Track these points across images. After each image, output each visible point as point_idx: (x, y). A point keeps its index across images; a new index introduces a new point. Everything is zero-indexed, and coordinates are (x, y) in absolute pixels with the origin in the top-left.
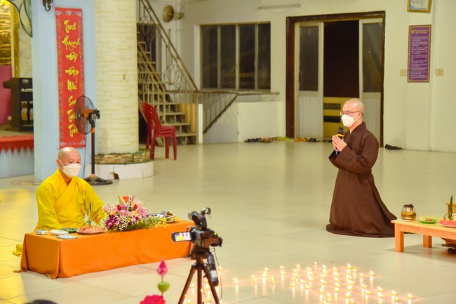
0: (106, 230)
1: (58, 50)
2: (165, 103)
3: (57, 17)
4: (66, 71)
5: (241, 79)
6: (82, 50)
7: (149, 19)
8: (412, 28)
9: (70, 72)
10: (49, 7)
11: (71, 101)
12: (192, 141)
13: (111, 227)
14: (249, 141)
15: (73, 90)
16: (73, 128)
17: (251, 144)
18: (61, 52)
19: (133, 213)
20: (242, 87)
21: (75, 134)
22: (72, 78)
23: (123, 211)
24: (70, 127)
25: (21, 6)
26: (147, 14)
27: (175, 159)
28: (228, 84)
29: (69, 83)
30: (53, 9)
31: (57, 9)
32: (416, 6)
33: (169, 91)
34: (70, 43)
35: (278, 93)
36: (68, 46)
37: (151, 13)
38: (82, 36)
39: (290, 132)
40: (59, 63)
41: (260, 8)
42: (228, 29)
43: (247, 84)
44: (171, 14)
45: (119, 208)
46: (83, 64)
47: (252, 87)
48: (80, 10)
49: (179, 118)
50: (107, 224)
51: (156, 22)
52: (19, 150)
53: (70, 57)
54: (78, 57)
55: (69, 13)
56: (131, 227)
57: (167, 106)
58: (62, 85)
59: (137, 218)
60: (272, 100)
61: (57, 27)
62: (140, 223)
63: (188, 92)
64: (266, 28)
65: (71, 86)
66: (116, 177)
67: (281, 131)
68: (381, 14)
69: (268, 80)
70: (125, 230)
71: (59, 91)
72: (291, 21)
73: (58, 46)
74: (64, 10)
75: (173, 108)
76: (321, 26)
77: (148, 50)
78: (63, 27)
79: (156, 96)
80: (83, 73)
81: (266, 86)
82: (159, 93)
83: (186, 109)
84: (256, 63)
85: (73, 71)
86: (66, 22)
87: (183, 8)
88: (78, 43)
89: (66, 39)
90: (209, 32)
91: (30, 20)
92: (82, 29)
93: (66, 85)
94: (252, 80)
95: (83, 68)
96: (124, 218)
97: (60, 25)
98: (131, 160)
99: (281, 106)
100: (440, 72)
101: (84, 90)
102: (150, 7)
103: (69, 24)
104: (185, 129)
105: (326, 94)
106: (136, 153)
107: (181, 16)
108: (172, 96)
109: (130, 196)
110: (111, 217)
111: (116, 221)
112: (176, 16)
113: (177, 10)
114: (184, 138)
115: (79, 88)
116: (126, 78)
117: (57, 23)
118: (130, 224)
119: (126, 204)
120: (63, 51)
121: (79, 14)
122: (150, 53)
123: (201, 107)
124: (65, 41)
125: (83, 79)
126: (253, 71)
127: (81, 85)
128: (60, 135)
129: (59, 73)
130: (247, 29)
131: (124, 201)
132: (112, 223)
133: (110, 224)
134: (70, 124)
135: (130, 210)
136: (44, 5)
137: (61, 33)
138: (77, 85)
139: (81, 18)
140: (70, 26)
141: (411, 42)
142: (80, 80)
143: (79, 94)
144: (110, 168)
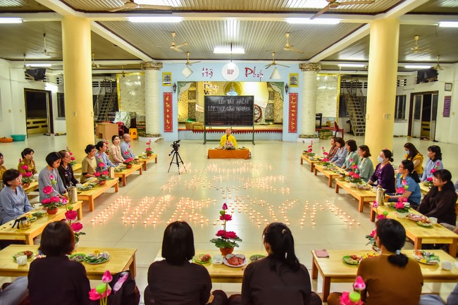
1: (289, 105)
3: (289, 95)
8: (446, 97)
9: (293, 111)
11: (293, 119)
15: (293, 116)
16: (293, 127)
17: (395, 137)
21: (293, 129)
29: (292, 114)
31: (289, 93)
32: (447, 89)
36: (293, 104)
39: (409, 134)
40: (289, 108)
41: (405, 90)
46: (297, 108)
47: (401, 118)
48: (297, 93)
53: (293, 107)
60: (406, 122)
61: (289, 98)
66: (304, 142)
68: (437, 92)
69: (405, 115)
71: (289, 116)
72: (412, 95)
74: (292, 94)
76: (422, 96)
78: (291, 98)
80: (297, 111)
81: (404, 117)
88: (296, 103)
91: (283, 97)
94: (401, 115)
98: (309, 137)
100: (454, 114)
101: (297, 116)
105: (422, 120)
106: (312, 135)
115: (295, 115)
120: (291, 105)
121: (297, 95)
124: (292, 102)
128: (289, 129)
129: (289, 111)
130: (401, 97)
136: (286, 93)
137: (290, 100)
140: (294, 98)
141: (445, 102)
142: (296, 113)
143: (295, 117)
144: (302, 139)
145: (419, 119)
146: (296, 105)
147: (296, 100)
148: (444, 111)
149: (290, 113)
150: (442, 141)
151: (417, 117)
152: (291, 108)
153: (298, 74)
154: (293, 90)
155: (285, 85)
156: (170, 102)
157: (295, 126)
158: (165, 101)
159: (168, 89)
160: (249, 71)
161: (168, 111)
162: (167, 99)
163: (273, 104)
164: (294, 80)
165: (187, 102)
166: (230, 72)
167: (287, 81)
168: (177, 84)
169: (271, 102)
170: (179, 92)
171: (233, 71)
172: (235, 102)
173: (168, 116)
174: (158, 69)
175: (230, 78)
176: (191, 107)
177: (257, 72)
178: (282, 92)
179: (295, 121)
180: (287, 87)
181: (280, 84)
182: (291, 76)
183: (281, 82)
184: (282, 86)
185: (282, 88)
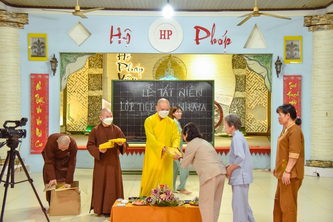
1: (284, 99)
3: (284, 81)
6: (300, 99)
18: (286, 100)
25: (265, 76)
30: (282, 77)
31: (284, 76)
34: (292, 95)
36: (291, 97)
38: (300, 90)
46: (300, 106)
48: (300, 76)
54: (297, 103)
55: (293, 78)
61: (284, 86)
66: (318, 175)
73: (284, 97)
74: (289, 77)
78: (288, 86)
86: (290, 83)
88: (298, 95)
89: (289, 93)
91: (271, 83)
92: (301, 87)
95: (301, 109)
97: (286, 85)
98: (330, 165)
103: (291, 84)
116: (328, 115)
117: (284, 84)
121: (299, 79)
124: (289, 94)
136: (277, 74)
137: (286, 89)
139: (300, 81)
140: (294, 85)
144: (314, 169)
146: (298, 99)
147: (298, 90)
153: (301, 38)
154: (291, 68)
155: (275, 59)
156: (44, 93)
158: (33, 91)
159: (40, 66)
160: (202, 34)
161: (39, 110)
162: (38, 87)
163: (244, 100)
164: (292, 49)
165: (86, 95)
166: (165, 34)
167: (279, 52)
168: (58, 57)
169: (240, 95)
170: (63, 73)
171: (170, 33)
172: (175, 93)
173: (39, 122)
174: (18, 25)
175: (166, 47)
176: (94, 104)
177: (218, 35)
178: (269, 75)
180: (279, 63)
181: (264, 58)
182: (286, 41)
183: (266, 55)
184: (268, 61)
185: (268, 65)
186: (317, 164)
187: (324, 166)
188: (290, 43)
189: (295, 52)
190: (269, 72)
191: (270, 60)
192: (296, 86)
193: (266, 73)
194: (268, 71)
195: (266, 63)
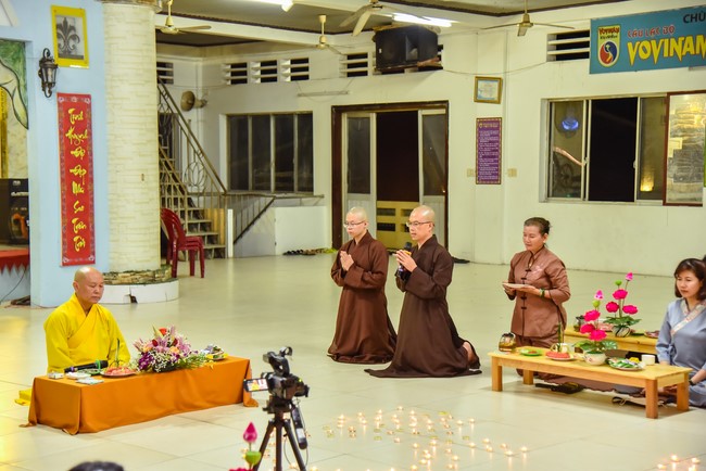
0: (139, 372)
1: (61, 145)
2: (187, 208)
3: (59, 104)
4: (71, 171)
5: (278, 179)
6: (91, 145)
7: (166, 107)
8: (480, 121)
9: (75, 171)
10: (50, 92)
11: (77, 207)
12: (220, 254)
13: (145, 368)
14: (289, 253)
15: (79, 194)
16: (79, 240)
17: (291, 257)
18: (64, 148)
19: (173, 350)
20: (278, 189)
21: (81, 248)
22: (78, 179)
23: (160, 347)
24: (76, 239)
25: (14, 91)
26: (163, 101)
27: (203, 276)
28: (262, 185)
29: (74, 184)
30: (54, 95)
31: (59, 95)
32: (484, 95)
33: (192, 194)
34: (75, 136)
35: (322, 197)
36: (74, 140)
37: (169, 100)
38: (90, 127)
39: (337, 242)
40: (62, 161)
41: (300, 95)
42: (261, 120)
43: (285, 185)
44: (191, 102)
45: (155, 343)
46: (91, 161)
47: (291, 189)
48: (89, 96)
49: (204, 227)
50: (140, 363)
51: (175, 111)
52: (10, 269)
53: (76, 153)
54: (86, 154)
55: (75, 100)
56: (170, 368)
57: (189, 212)
58: (66, 188)
59: (178, 356)
60: (315, 205)
61: (60, 117)
62: (182, 362)
63: (215, 194)
64: (306, 118)
65: (77, 189)
66: (133, 300)
67: (326, 241)
68: (444, 104)
69: (311, 180)
70: (162, 371)
71: (62, 195)
72: (338, 111)
73: (60, 140)
74: (68, 96)
75: (196, 214)
76: (373, 117)
77: (165, 145)
78: (68, 116)
79: (176, 199)
80: (92, 172)
81: (307, 187)
82: (180, 196)
83: (212, 215)
84: (295, 161)
85: (80, 171)
86: (71, 111)
87: (206, 94)
88: (86, 137)
89: (71, 131)
90: (238, 124)
91: (26, 109)
92: (90, 120)
93: (70, 187)
94: (290, 180)
95: (92, 166)
96: (161, 357)
97: (63, 115)
98: (151, 279)
99: (326, 211)
100: (513, 173)
101: (93, 193)
102: (167, 93)
103: (74, 113)
104: (212, 239)
105: (380, 197)
106: (158, 271)
107: (203, 104)
108: (194, 199)
109: (169, 328)
110: (145, 356)
111: (151, 360)
112: (197, 103)
113: (199, 96)
114: (211, 250)
115: (86, 191)
116: (145, 178)
117: (59, 112)
118: (169, 363)
119: (163, 338)
120: (67, 146)
121: (86, 101)
122: (167, 148)
123: (230, 212)
124: (69, 134)
125: (92, 180)
126: (292, 170)
127: (89, 188)
128: (64, 250)
129: (62, 173)
130: (284, 120)
131: (160, 334)
132: (146, 363)
133: (144, 363)
134: (76, 235)
135: (168, 346)
136: (44, 90)
137: (64, 124)
138: (85, 187)
139: (89, 106)
140: (76, 115)
141: (479, 137)
142: (87, 181)
143: (87, 199)
144: (126, 290)
145: (368, 191)
146: (87, 145)
147: (84, 126)
148: (478, 165)
149: (67, 179)
150: (478, 257)
151: (359, 186)
152: (68, 161)
153: (82, 13)
154: (70, 77)
157: (88, 235)
164: (66, 35)
167: (42, 39)
179: (87, 216)
180: (46, 64)
181: (8, 50)
182: (57, 16)
183: (13, 42)
184: (18, 58)
185: (19, 66)
186: (129, 277)
187: (141, 280)
188: (61, 21)
189: (72, 43)
190: (22, 82)
191: (21, 55)
192: (81, 118)
193: (15, 83)
194: (19, 81)
195: (14, 60)
